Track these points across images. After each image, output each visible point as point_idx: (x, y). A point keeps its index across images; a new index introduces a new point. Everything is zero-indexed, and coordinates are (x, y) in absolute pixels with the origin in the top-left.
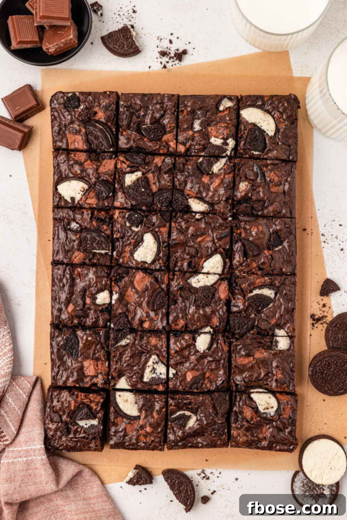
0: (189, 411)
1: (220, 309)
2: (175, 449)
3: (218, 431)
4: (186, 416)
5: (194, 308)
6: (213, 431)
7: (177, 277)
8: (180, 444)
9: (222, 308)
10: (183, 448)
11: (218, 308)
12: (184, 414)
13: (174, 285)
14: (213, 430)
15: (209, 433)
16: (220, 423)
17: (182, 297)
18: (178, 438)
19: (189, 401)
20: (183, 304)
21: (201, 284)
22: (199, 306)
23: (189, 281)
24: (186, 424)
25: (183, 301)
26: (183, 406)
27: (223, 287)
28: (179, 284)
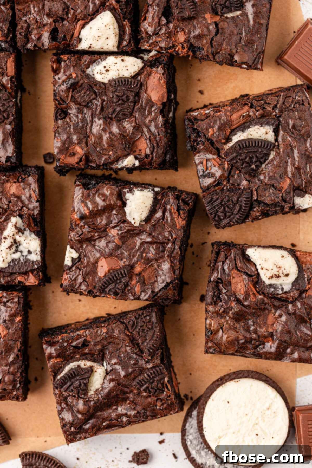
0: (86, 359)
1: (150, 121)
2: (80, 439)
3: (151, 383)
4: (82, 369)
5: (101, 122)
6: (141, 386)
7: (66, 65)
8: (87, 426)
9: (154, 119)
10: (95, 434)
11: (147, 120)
12: (79, 366)
13: (60, 81)
14: (141, 384)
15: (136, 391)
16: (152, 368)
17: (76, 102)
18: (80, 416)
19: (81, 340)
20: (80, 116)
21: (112, 75)
22: (111, 119)
23: (89, 71)
24: (86, 385)
25: (80, 111)
26: (74, 353)
27: (156, 80)
28: (69, 77)
